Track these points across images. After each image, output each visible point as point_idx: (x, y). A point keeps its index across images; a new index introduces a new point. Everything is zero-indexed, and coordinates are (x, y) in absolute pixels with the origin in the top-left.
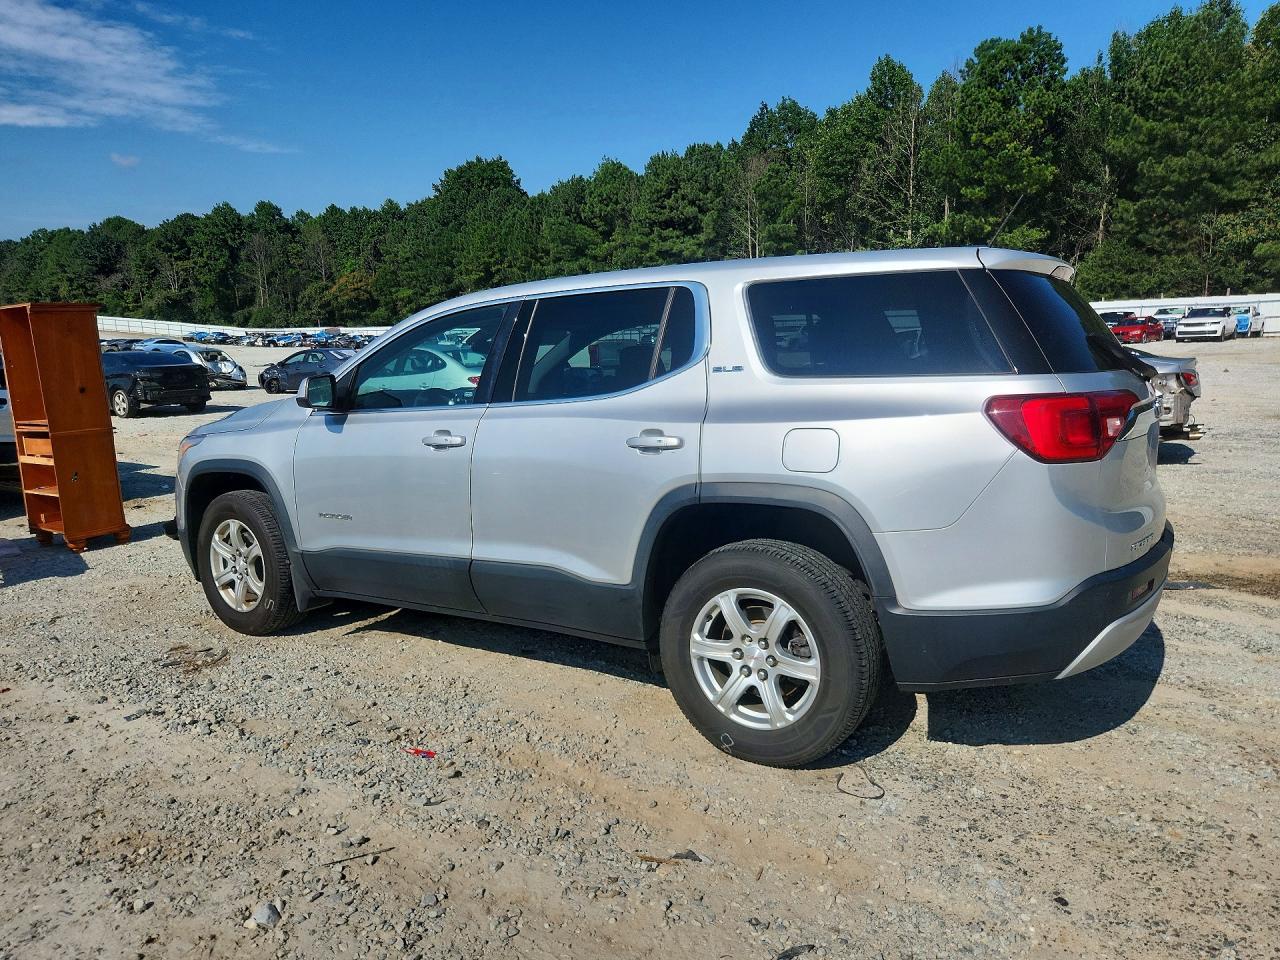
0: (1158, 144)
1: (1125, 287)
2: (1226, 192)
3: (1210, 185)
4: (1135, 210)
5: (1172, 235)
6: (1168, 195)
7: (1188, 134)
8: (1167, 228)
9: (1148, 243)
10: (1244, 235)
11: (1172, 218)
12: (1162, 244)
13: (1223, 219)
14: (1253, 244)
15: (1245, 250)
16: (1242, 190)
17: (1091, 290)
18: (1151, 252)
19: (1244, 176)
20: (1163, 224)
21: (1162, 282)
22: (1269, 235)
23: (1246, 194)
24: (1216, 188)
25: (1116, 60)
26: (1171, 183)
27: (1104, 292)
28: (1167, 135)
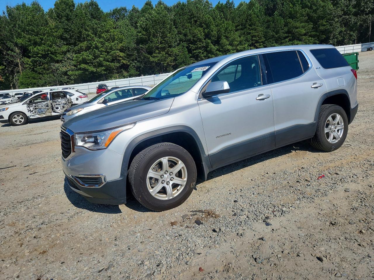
0: (32, 42)
1: (35, 84)
2: (55, 58)
3: (51, 55)
4: (31, 61)
5: (44, 68)
6: (40, 57)
7: (40, 40)
8: (42, 67)
9: (38, 71)
10: (64, 69)
11: (43, 64)
12: (42, 71)
13: (57, 65)
14: (67, 72)
15: (65, 73)
16: (59, 57)
17: (25, 85)
18: (40, 73)
19: (59, 54)
20: (41, 66)
21: (46, 83)
22: (70, 70)
23: (61, 59)
24: (53, 56)
25: (9, 15)
26: (40, 54)
27: (29, 85)
28: (34, 40)
